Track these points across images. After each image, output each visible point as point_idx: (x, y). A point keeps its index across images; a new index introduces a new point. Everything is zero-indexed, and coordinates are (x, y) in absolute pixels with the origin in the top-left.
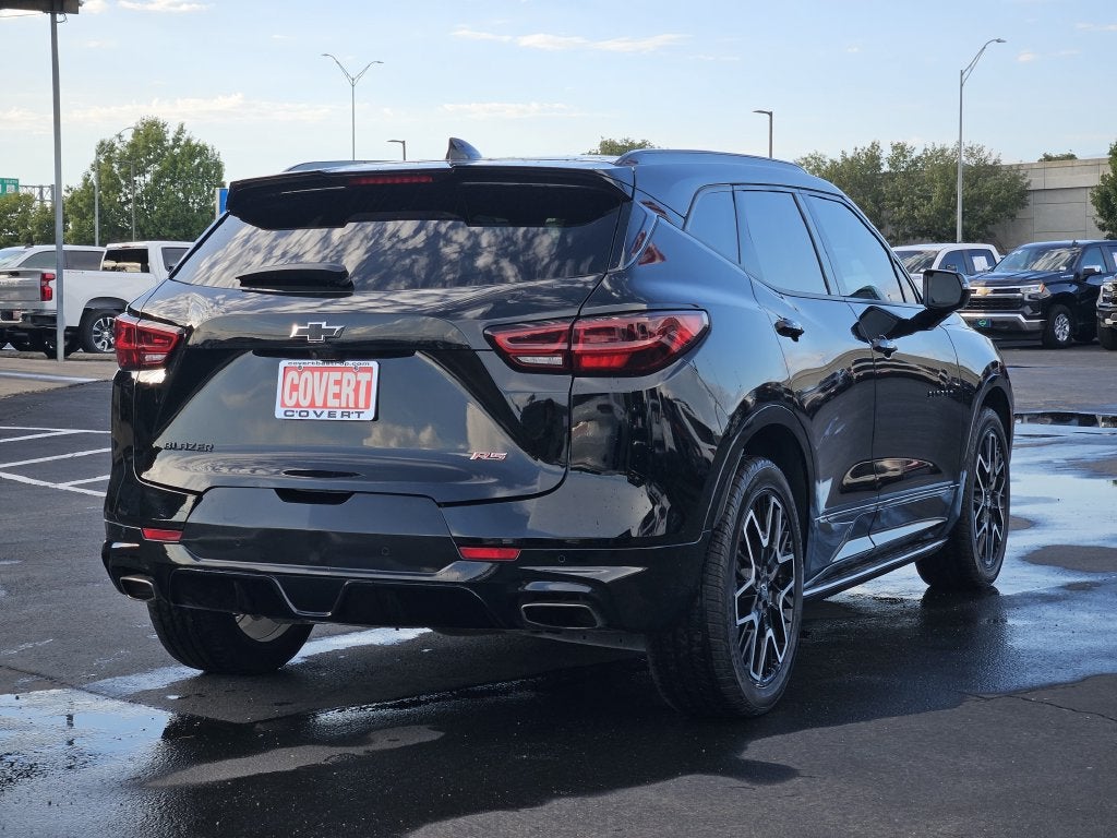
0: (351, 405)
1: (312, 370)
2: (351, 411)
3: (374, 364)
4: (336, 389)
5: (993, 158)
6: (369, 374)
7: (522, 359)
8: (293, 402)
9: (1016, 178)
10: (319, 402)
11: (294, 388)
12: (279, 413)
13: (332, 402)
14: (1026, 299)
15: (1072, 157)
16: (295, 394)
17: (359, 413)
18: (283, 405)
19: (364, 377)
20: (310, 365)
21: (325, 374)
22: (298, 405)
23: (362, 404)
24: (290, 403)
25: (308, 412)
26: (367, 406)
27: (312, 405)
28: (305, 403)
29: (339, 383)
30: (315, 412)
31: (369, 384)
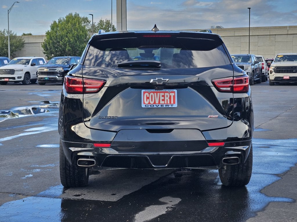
0: (169, 102)
1: (154, 92)
2: (169, 104)
3: (175, 91)
4: (163, 98)
5: (14, 34)
6: (174, 94)
7: (221, 89)
8: (148, 102)
9: (21, 40)
10: (157, 102)
11: (148, 98)
12: (143, 106)
13: (162, 102)
14: (58, 72)
15: (31, 34)
16: (148, 100)
17: (172, 105)
18: (144, 103)
19: (172, 94)
20: (153, 91)
21: (158, 94)
22: (149, 103)
23: (172, 102)
24: (147, 103)
25: (154, 105)
26: (174, 103)
27: (155, 103)
28: (152, 103)
29: (163, 96)
30: (156, 105)
31: (174, 97)
